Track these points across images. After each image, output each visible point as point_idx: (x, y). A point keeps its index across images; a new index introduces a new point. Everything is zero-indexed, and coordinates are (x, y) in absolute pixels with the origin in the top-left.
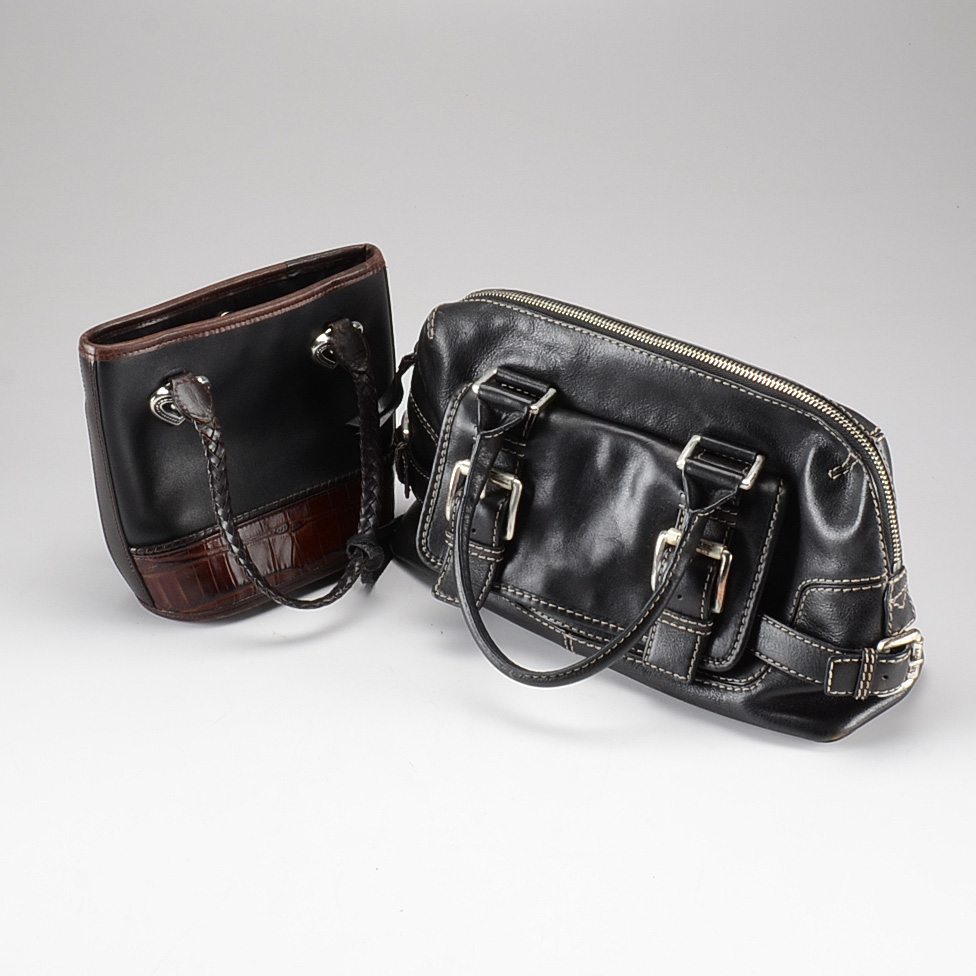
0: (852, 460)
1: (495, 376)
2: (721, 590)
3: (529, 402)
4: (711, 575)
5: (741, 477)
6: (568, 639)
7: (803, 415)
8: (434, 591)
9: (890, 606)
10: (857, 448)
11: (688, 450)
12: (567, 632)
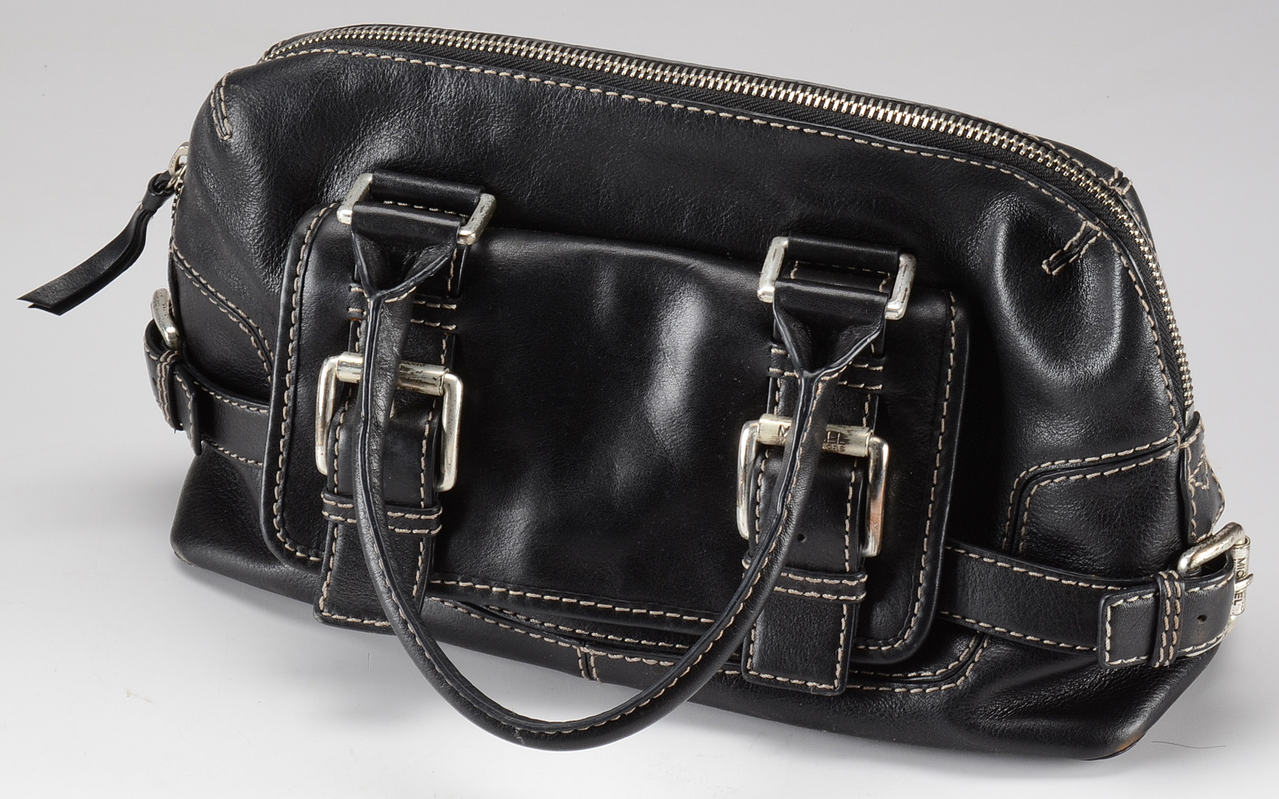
0: (1088, 234)
1: (372, 186)
2: (877, 511)
3: (456, 224)
4: (856, 486)
5: (884, 299)
6: (586, 657)
7: (982, 168)
8: (318, 610)
9: (1191, 487)
10: (1095, 210)
11: (772, 265)
12: (582, 641)
